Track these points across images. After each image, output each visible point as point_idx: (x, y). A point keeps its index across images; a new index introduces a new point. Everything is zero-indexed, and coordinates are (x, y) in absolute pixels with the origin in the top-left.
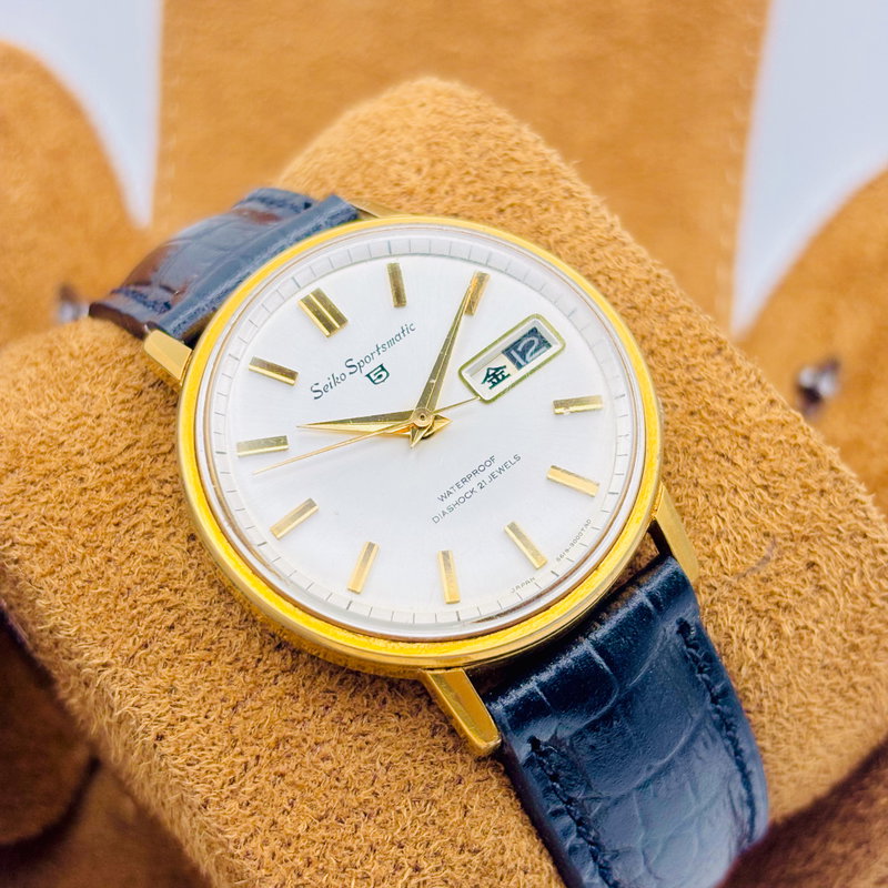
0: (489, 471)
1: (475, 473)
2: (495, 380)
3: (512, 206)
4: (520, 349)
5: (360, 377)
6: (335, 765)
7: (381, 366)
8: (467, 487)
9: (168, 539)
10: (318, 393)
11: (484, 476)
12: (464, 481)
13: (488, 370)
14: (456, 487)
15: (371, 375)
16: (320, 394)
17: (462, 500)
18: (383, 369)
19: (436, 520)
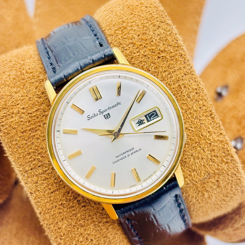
0: (132, 152)
1: (128, 151)
2: (140, 124)
3: (163, 56)
4: (150, 115)
5: (102, 116)
6: (76, 213)
7: (109, 114)
8: (124, 155)
9: (43, 141)
10: (89, 118)
11: (130, 153)
12: (124, 153)
13: (139, 120)
14: (121, 155)
15: (105, 116)
16: (89, 119)
17: (122, 159)
18: (109, 115)
19: (114, 163)
